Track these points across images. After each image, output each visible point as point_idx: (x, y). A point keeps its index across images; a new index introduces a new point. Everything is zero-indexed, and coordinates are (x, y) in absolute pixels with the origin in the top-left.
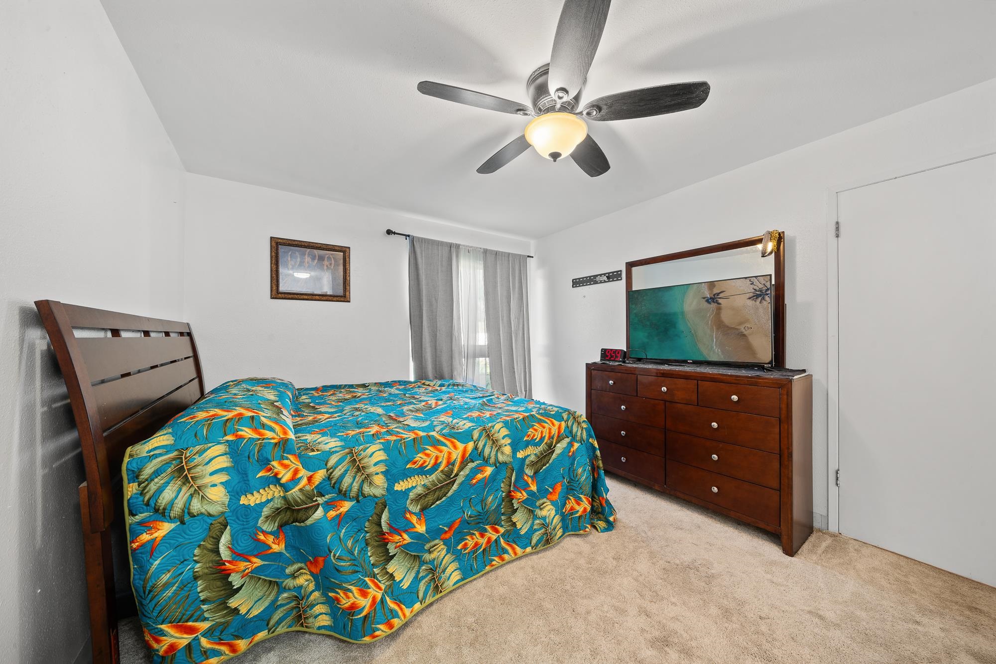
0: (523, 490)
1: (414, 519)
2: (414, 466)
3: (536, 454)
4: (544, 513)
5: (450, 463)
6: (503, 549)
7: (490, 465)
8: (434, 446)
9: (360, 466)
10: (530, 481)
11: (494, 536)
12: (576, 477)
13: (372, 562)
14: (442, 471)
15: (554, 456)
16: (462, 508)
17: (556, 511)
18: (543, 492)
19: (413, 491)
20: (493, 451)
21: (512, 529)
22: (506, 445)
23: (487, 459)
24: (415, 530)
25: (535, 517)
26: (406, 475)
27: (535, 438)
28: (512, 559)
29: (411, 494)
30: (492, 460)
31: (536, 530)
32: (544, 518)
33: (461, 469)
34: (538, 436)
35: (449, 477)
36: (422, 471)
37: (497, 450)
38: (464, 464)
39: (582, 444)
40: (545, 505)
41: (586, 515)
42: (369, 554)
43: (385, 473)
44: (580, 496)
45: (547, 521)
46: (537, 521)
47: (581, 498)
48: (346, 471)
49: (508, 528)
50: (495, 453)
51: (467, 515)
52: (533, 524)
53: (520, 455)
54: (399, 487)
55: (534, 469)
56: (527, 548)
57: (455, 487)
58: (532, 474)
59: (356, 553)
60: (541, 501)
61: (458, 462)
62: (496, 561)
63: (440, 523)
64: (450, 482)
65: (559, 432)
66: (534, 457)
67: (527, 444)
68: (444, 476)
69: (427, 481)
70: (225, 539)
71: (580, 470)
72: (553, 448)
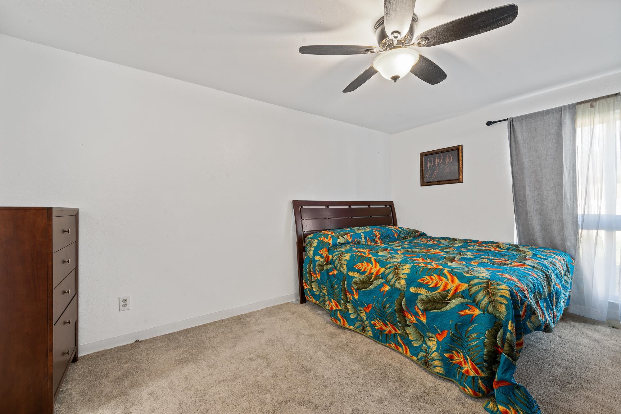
0: (414, 316)
1: (355, 292)
2: (356, 267)
3: (427, 296)
4: (430, 344)
5: (371, 274)
6: (399, 343)
7: (389, 286)
8: (367, 263)
9: (341, 259)
10: (420, 313)
11: (393, 332)
12: (467, 338)
13: (342, 298)
14: (367, 276)
15: (448, 307)
16: (374, 300)
17: (437, 348)
18: (432, 328)
19: (355, 278)
20: (394, 278)
21: (406, 336)
22: (403, 279)
23: (388, 281)
24: (354, 296)
25: (424, 342)
26: (353, 270)
27: (428, 284)
28: (403, 353)
29: (354, 279)
30: (391, 283)
31: (422, 351)
32: (429, 347)
33: (375, 279)
34: (432, 285)
35: (369, 281)
36: (358, 271)
37: (396, 279)
38: (377, 277)
39: (484, 313)
40: (433, 339)
41: (467, 376)
42: (342, 295)
43: (347, 265)
44: (467, 357)
45: (430, 350)
46: (425, 346)
47: (467, 359)
48: (337, 259)
49: (404, 334)
50: (395, 280)
51: (374, 305)
52: (421, 346)
53: (412, 290)
54: (350, 274)
55: (424, 306)
56: (415, 357)
57: (372, 287)
58: (422, 309)
59: (337, 291)
60: (431, 335)
61: (374, 275)
62: (393, 345)
63: (364, 300)
64: (370, 283)
65: (456, 290)
66: (426, 298)
67: (420, 285)
68: (367, 279)
69: (361, 277)
70: (312, 266)
71: (474, 335)
72: (448, 300)
